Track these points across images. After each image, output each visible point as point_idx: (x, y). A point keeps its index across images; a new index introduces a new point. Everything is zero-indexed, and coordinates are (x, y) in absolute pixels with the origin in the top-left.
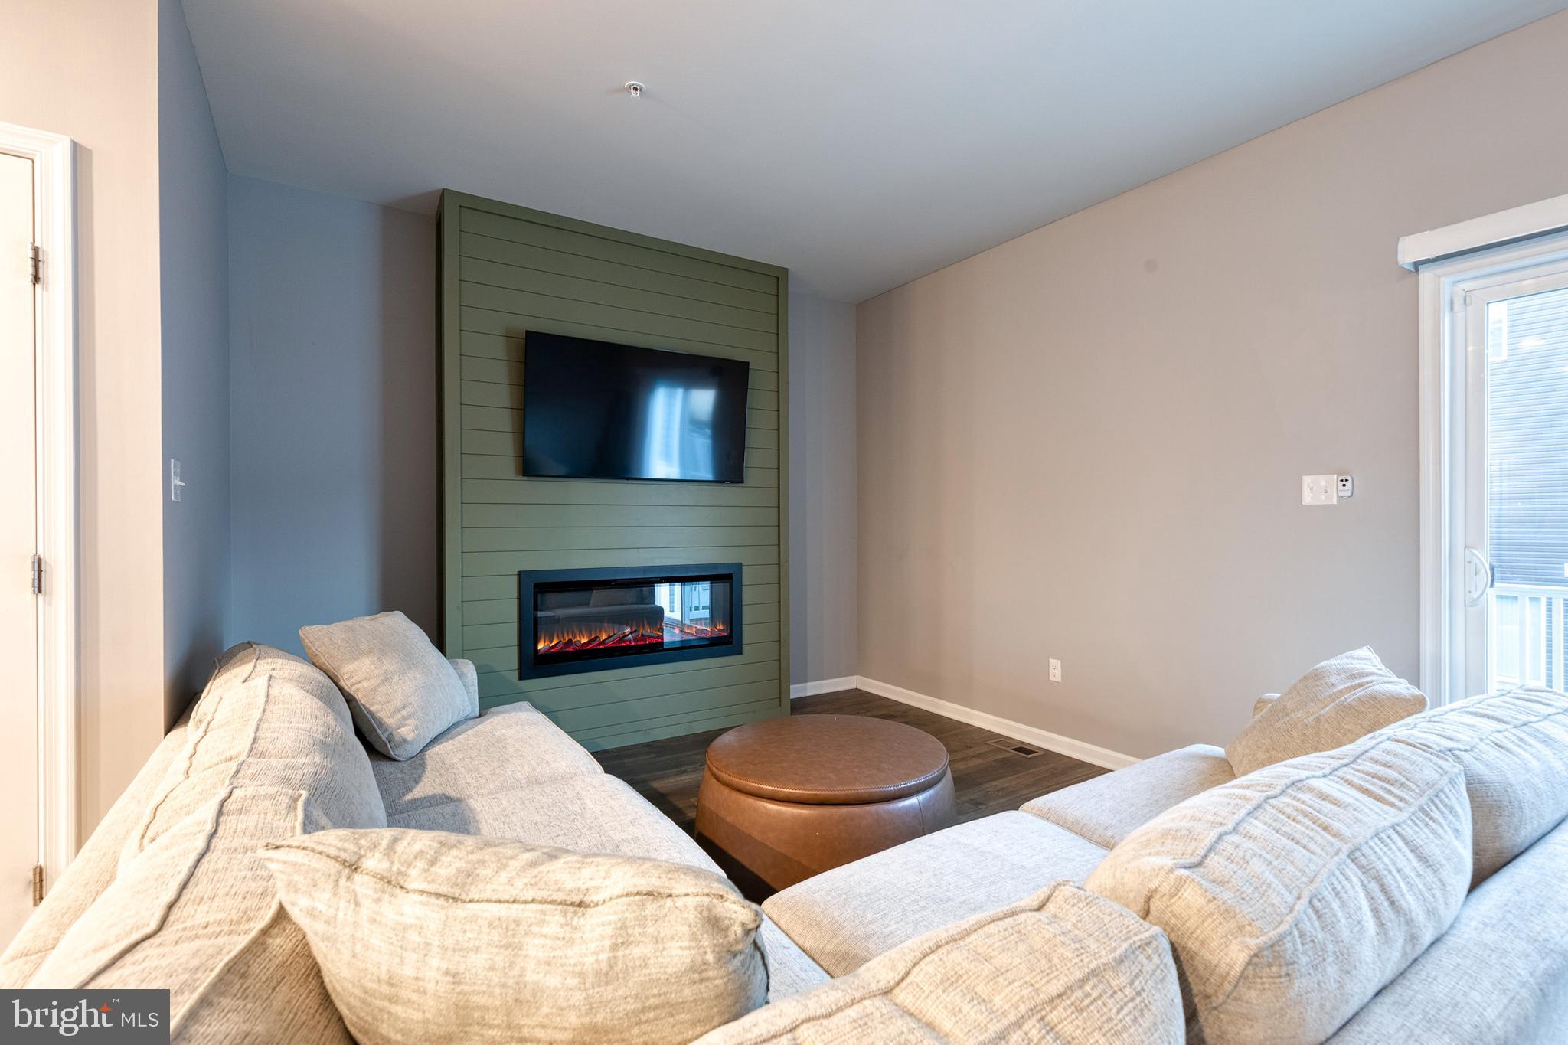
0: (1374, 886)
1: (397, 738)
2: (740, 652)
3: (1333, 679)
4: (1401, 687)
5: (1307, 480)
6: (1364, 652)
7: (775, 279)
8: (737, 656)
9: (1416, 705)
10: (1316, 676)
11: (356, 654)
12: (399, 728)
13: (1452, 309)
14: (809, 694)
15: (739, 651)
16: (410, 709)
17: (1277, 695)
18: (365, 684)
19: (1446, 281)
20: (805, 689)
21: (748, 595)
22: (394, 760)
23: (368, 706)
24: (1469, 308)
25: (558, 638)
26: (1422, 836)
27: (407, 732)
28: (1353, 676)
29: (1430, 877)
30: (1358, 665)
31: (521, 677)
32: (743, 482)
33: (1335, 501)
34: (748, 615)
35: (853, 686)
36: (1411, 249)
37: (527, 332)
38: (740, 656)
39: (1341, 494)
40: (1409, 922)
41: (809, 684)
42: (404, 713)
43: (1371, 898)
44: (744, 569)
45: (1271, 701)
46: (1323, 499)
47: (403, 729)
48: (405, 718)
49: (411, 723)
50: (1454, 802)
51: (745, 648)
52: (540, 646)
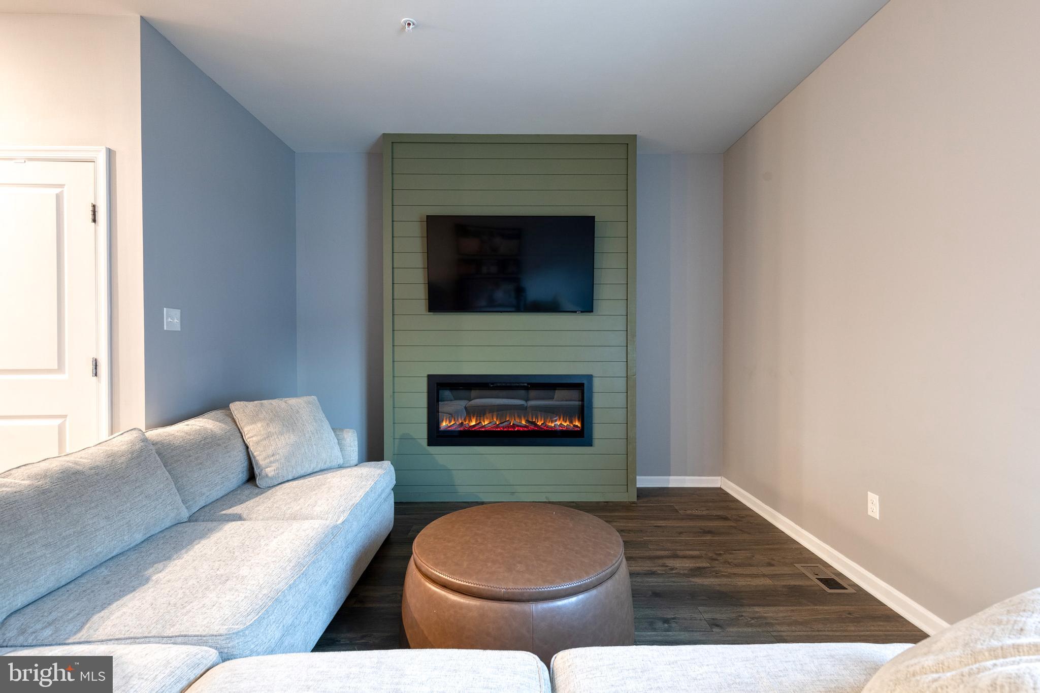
1: (263, 474)
11: (254, 419)
12: (267, 468)
14: (671, 486)
15: (590, 444)
16: (277, 457)
18: (254, 439)
20: (668, 481)
22: (258, 487)
23: (253, 452)
25: (455, 420)
27: (270, 471)
31: (430, 444)
35: (718, 486)
41: (671, 478)
42: (272, 459)
47: (269, 469)
48: (271, 462)
49: (275, 466)
51: (596, 442)
52: (444, 424)
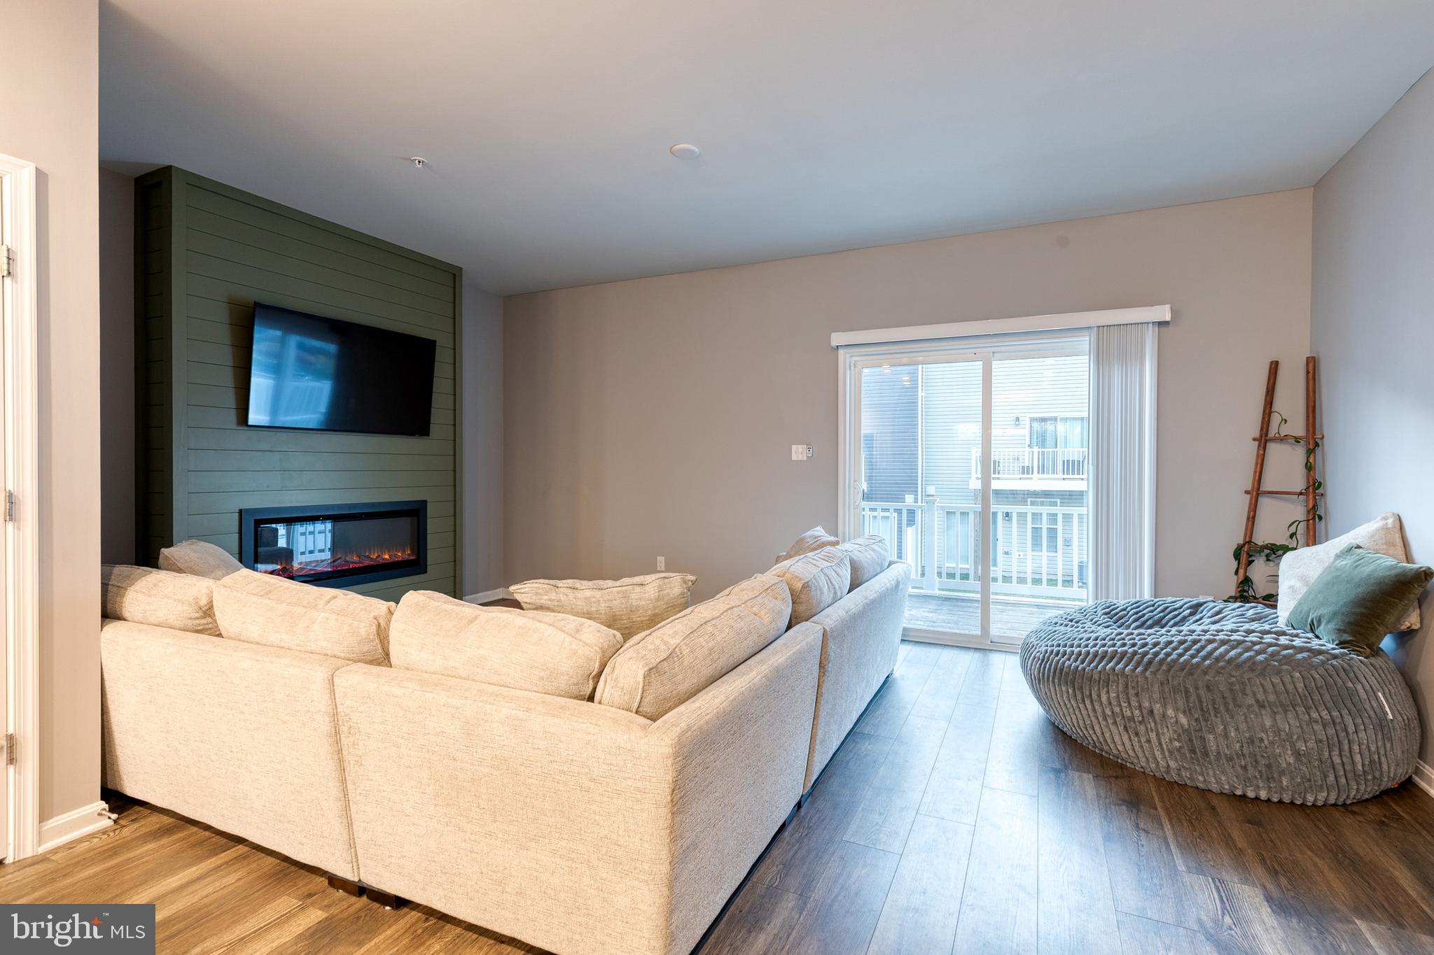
0: (827, 578)
2: (425, 572)
3: (808, 540)
4: (832, 539)
5: (794, 447)
6: (819, 528)
7: (453, 275)
8: (422, 575)
9: (837, 543)
10: (802, 540)
13: (850, 369)
17: (785, 553)
19: (848, 356)
21: (432, 526)
24: (856, 369)
26: (838, 570)
28: (815, 538)
29: (839, 578)
30: (817, 534)
32: (429, 435)
33: (805, 459)
34: (432, 541)
36: (837, 339)
37: (255, 302)
38: (425, 575)
39: (808, 455)
40: (835, 588)
43: (826, 581)
44: (429, 505)
45: (782, 556)
46: (800, 458)
50: (845, 562)
51: (429, 568)
